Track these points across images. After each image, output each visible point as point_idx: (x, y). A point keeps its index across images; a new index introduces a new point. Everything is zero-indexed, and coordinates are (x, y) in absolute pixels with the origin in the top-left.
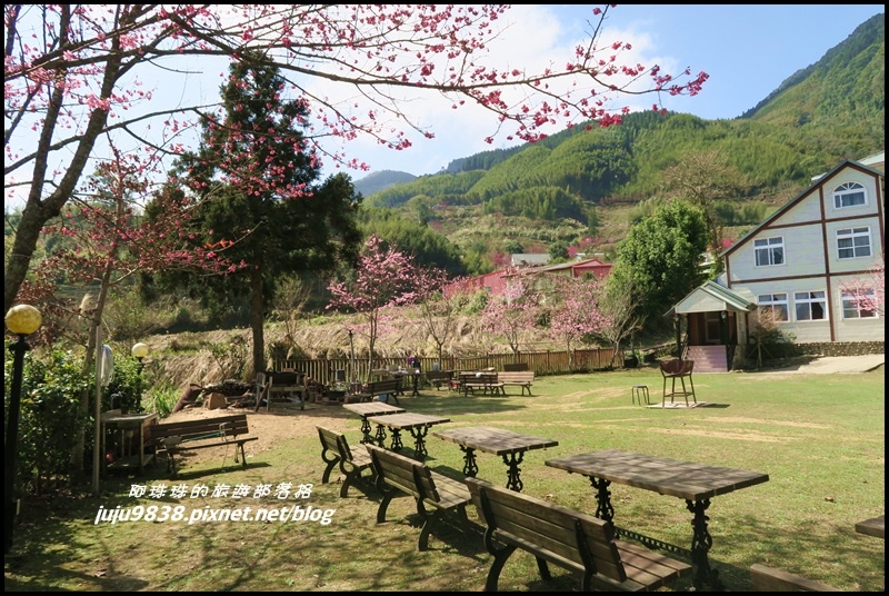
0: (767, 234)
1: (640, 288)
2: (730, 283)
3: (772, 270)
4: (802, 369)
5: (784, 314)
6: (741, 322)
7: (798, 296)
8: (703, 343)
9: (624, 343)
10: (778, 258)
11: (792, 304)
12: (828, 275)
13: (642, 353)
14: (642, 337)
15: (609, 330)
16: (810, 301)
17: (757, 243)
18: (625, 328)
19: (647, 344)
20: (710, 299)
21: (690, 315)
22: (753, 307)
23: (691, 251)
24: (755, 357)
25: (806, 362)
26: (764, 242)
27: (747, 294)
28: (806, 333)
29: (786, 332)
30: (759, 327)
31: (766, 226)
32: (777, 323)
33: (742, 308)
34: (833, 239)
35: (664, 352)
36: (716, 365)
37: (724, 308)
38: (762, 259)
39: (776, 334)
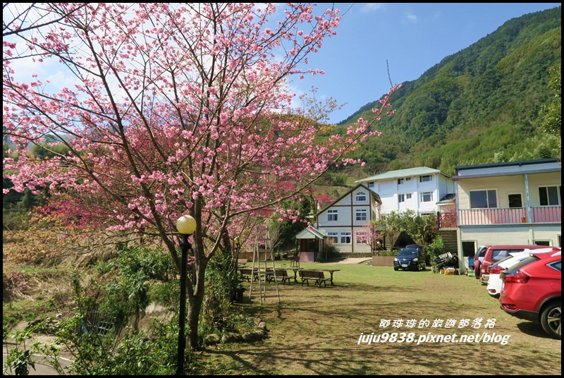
0: (332, 209)
1: (283, 226)
2: (318, 227)
3: (333, 223)
4: (340, 262)
5: (336, 240)
6: (320, 243)
7: (342, 234)
8: (306, 251)
9: (275, 250)
10: (336, 219)
11: (339, 237)
12: (352, 226)
13: (282, 254)
14: (283, 247)
15: (269, 244)
16: (346, 236)
17: (329, 212)
18: (276, 243)
19: (284, 250)
20: (309, 233)
21: (302, 240)
22: (325, 237)
23: (304, 213)
24: (324, 257)
25: (342, 260)
26: (331, 211)
27: (324, 232)
28: (343, 248)
29: (337, 247)
30: (327, 245)
31: (332, 205)
32: (333, 244)
33: (321, 238)
34: (355, 213)
35: (291, 254)
36: (310, 260)
37: (314, 237)
38: (330, 218)
39: (333, 248)
